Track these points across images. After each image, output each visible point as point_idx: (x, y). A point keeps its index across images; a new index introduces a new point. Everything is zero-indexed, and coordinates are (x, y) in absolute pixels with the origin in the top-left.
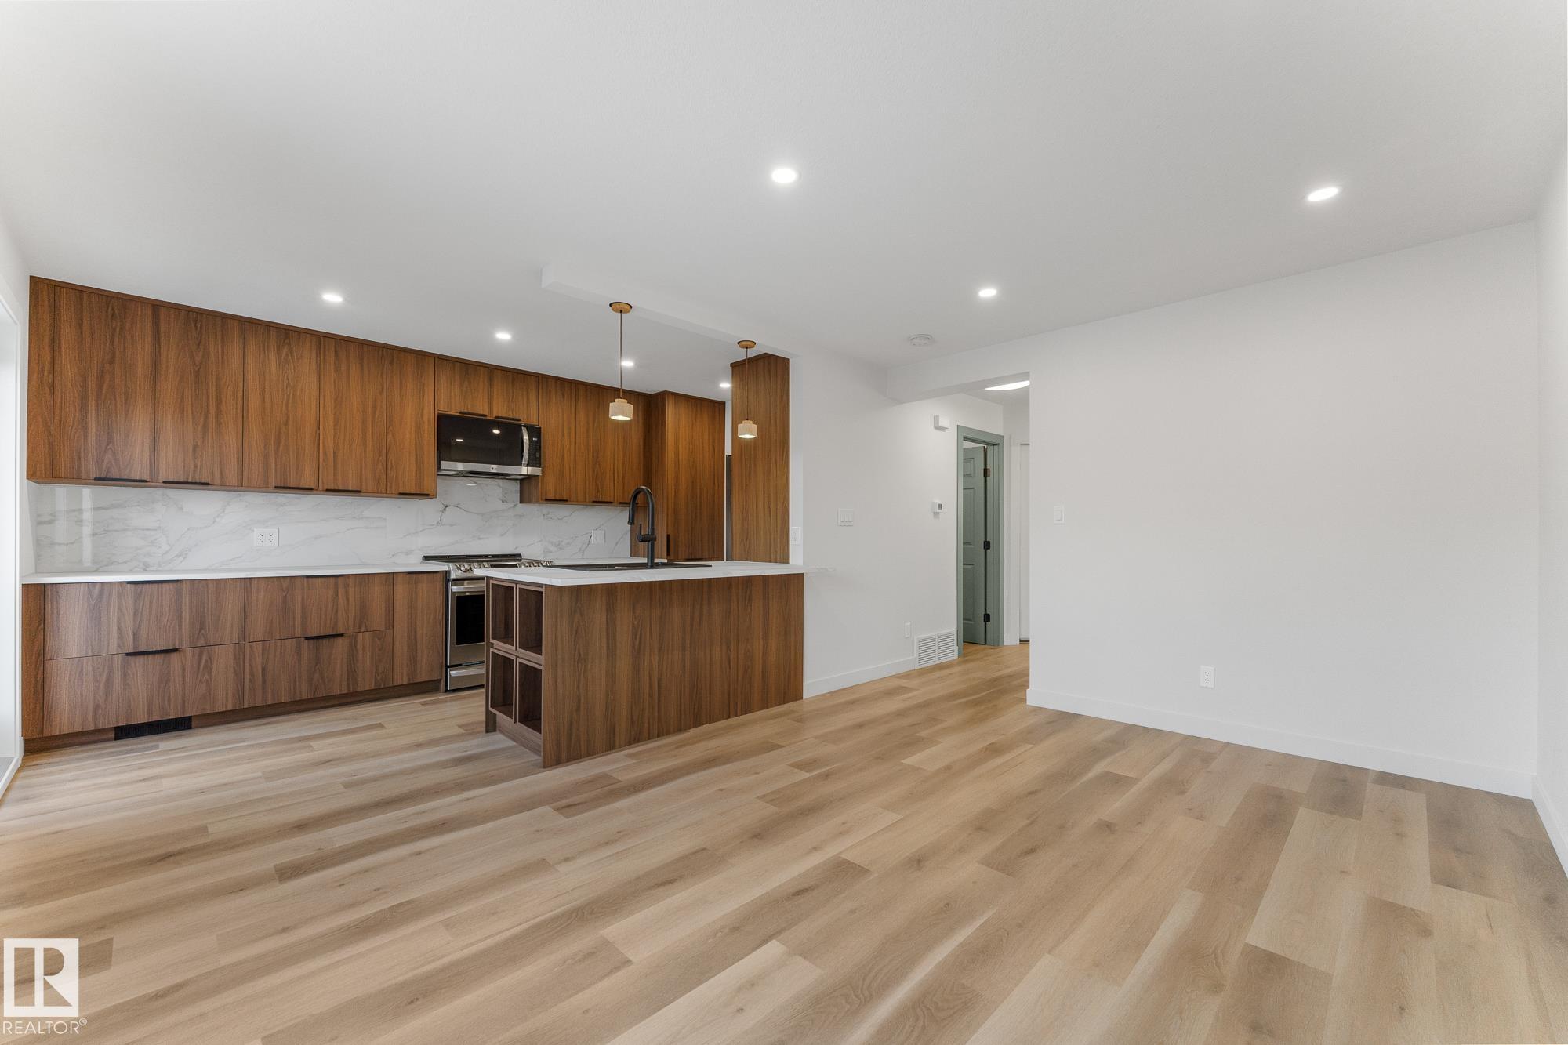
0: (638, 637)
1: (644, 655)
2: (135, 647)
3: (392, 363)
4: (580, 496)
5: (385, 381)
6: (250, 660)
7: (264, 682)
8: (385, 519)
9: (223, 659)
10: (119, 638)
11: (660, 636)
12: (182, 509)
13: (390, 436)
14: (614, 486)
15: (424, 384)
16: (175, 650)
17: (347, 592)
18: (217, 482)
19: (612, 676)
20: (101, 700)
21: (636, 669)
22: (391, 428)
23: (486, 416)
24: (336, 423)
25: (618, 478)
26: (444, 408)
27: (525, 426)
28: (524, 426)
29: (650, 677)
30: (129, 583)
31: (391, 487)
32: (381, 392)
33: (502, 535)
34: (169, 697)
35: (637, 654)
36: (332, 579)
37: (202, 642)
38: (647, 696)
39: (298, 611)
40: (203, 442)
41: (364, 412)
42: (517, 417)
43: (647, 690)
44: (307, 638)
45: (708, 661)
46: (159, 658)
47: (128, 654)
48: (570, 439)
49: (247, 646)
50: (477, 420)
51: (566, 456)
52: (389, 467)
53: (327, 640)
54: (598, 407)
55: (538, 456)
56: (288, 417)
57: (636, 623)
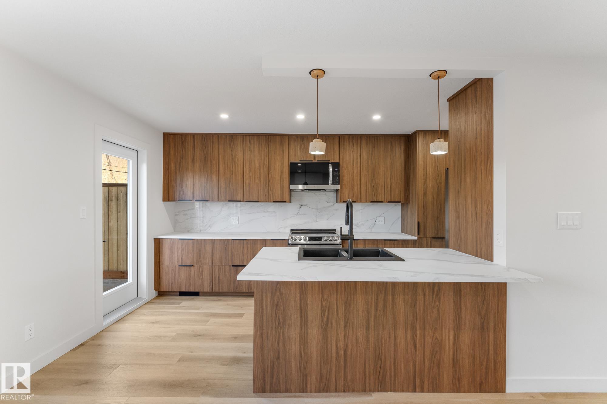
0: (326, 314)
1: (332, 328)
2: (182, 263)
3: (271, 142)
4: (363, 199)
5: (268, 150)
6: (214, 272)
7: (219, 282)
8: (276, 212)
9: (206, 270)
10: (177, 259)
11: (345, 316)
12: (210, 209)
13: (270, 175)
14: (385, 192)
15: (284, 150)
16: (193, 265)
17: (248, 247)
18: (211, 200)
19: (304, 339)
20: (173, 281)
21: (325, 338)
22: (270, 172)
23: (312, 161)
24: (250, 171)
25: (387, 187)
26: (293, 160)
27: (332, 163)
28: (330, 164)
29: (337, 346)
30: (179, 239)
31: (270, 199)
32: (266, 156)
33: (328, 219)
34: (191, 283)
35: (325, 326)
36: (242, 241)
37: (200, 264)
38: (334, 360)
39: (230, 254)
40: (207, 184)
41: (260, 166)
42: (328, 159)
43: (334, 354)
44: (233, 266)
45: (392, 342)
46: (188, 268)
47: (180, 265)
48: (357, 166)
49: (214, 266)
50: (309, 163)
51: (355, 177)
52: (270, 190)
53: (240, 267)
54: (374, 147)
55: (338, 179)
56: (233, 172)
57: (324, 303)
